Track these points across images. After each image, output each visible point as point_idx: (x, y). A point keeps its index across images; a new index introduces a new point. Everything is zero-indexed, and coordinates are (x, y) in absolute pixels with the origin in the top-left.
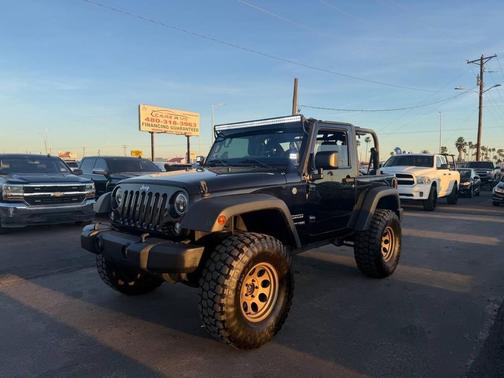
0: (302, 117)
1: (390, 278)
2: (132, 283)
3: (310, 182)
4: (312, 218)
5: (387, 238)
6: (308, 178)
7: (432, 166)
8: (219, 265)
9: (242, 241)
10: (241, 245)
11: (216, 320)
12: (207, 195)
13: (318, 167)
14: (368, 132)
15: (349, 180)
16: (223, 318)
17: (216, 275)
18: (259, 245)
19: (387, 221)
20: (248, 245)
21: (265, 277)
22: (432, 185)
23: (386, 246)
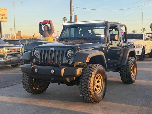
0: (104, 21)
1: (132, 84)
2: (37, 89)
3: (108, 46)
4: (109, 59)
5: (132, 68)
6: (107, 44)
7: (142, 39)
8: (87, 74)
9: (93, 66)
10: (93, 67)
11: (88, 92)
12: (80, 50)
13: (111, 40)
14: (123, 26)
15: (119, 45)
16: (90, 90)
17: (87, 77)
18: (99, 67)
19: (132, 61)
20: (96, 67)
21: (98, 79)
22: (143, 48)
23: (131, 72)
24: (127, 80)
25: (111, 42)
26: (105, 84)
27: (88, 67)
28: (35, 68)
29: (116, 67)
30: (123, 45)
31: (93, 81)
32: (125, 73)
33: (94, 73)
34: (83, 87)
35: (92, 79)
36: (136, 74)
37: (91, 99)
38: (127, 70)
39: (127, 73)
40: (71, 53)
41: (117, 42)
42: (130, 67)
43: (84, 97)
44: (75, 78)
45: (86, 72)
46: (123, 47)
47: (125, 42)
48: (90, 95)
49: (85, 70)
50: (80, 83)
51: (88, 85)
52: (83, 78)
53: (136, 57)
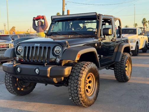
0: (96, 14)
1: (128, 81)
3: (101, 41)
4: (102, 56)
5: (126, 65)
6: (100, 39)
7: (136, 34)
8: (77, 74)
9: (84, 64)
10: (84, 66)
11: (78, 94)
12: (69, 46)
13: (104, 35)
14: (117, 19)
15: (113, 40)
16: (81, 93)
17: (76, 77)
18: (90, 66)
19: (127, 58)
20: (87, 66)
21: (90, 79)
22: (137, 43)
23: (126, 69)
24: (121, 78)
25: (104, 37)
26: (98, 85)
27: (78, 66)
28: (17, 68)
29: (109, 64)
30: (117, 40)
31: (83, 82)
32: (120, 70)
33: (85, 73)
34: (72, 89)
35: (83, 79)
36: (131, 71)
37: (82, 102)
38: (121, 67)
39: (122, 71)
40: (58, 49)
41: (111, 37)
42: (124, 64)
43: (73, 100)
44: (63, 78)
45: (75, 71)
46: (117, 42)
47: (119, 37)
48: (81, 98)
49: (75, 69)
50: (69, 84)
51: (78, 86)
52: (72, 79)
53: (131, 53)
